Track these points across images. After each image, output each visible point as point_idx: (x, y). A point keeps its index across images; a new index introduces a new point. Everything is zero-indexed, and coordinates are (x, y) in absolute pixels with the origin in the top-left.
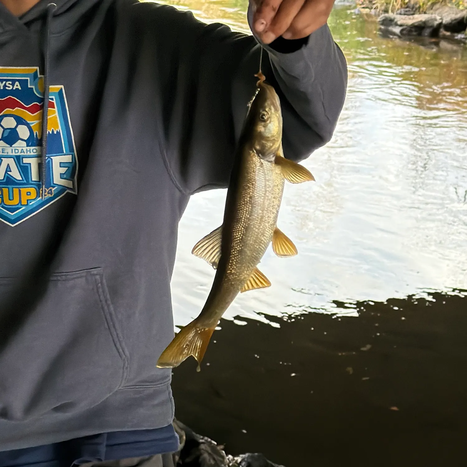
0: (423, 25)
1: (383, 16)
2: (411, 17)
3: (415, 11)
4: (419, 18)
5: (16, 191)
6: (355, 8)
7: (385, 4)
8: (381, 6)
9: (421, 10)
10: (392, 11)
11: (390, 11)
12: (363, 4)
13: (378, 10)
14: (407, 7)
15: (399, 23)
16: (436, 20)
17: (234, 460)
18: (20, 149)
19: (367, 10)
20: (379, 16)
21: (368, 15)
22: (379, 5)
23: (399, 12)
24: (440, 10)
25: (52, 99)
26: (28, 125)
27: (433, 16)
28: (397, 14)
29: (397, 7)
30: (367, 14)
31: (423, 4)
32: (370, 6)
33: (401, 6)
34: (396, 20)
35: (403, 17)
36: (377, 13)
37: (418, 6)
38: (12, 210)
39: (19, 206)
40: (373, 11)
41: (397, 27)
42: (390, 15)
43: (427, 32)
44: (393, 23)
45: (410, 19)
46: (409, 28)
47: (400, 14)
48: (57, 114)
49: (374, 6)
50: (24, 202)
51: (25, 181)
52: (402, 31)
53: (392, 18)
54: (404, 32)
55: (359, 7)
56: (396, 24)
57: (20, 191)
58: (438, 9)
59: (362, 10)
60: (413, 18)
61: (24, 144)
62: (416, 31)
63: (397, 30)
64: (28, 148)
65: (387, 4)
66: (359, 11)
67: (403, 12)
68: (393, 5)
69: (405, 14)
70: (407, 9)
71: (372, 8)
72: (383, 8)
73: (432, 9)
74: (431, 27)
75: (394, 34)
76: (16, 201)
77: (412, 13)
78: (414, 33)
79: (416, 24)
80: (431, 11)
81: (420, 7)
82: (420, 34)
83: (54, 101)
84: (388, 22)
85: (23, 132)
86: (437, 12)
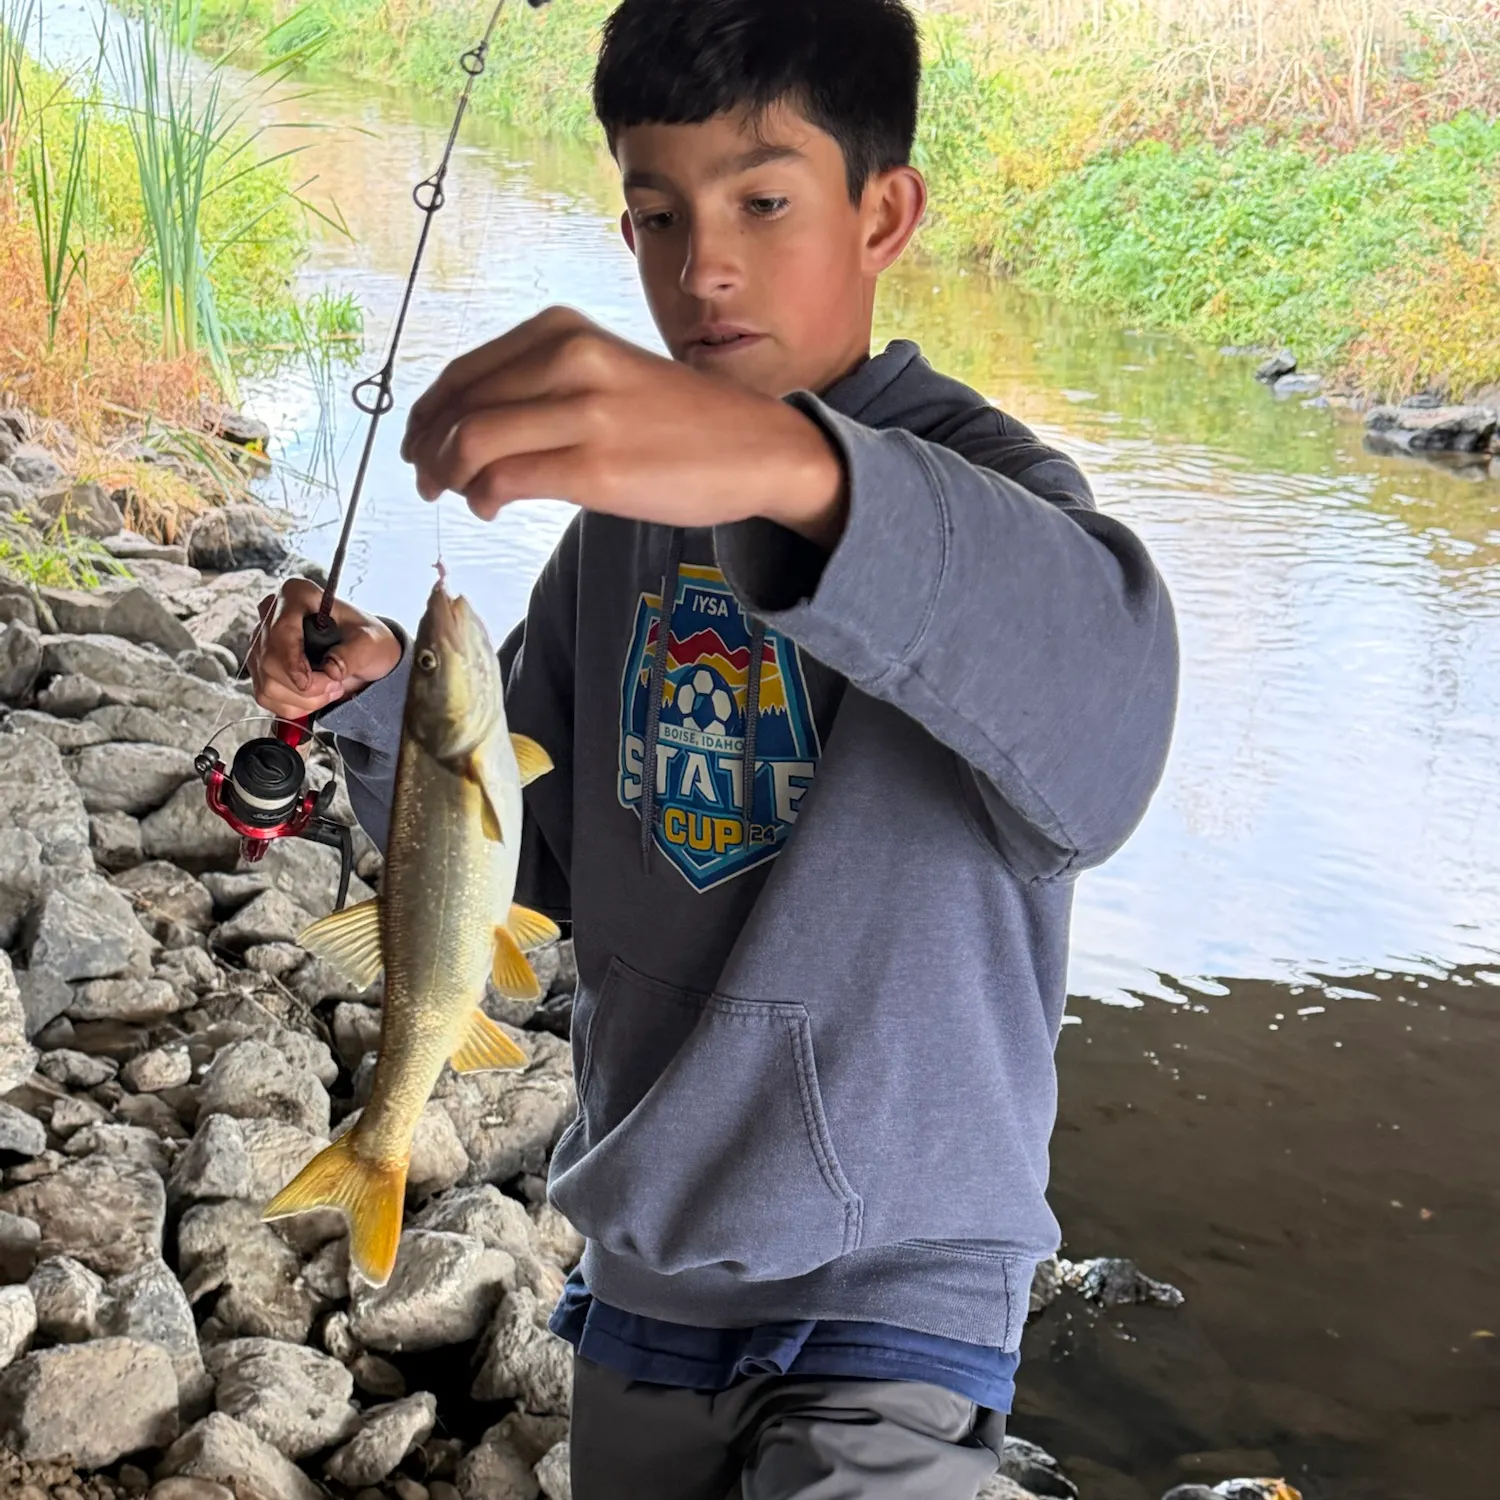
0: (1456, 428)
1: (1373, 413)
2: (1432, 412)
3: (1441, 400)
4: (1446, 416)
5: (706, 821)
6: (1317, 395)
7: (1379, 389)
8: (1371, 391)
9: (1453, 397)
10: (1394, 402)
11: (1388, 402)
12: (1333, 387)
13: (1364, 400)
14: (1425, 393)
15: (1407, 424)
16: (1483, 417)
17: (1072, 1270)
18: (715, 738)
19: (1342, 401)
20: (1365, 411)
21: (1344, 410)
22: (1365, 389)
23: (1407, 402)
24: (1492, 398)
25: (771, 643)
26: (728, 691)
27: (1478, 410)
28: (1403, 406)
29: (1402, 395)
30: (1340, 408)
31: (1458, 388)
32: (1347, 392)
33: (1412, 392)
34: (1400, 419)
35: (1416, 412)
36: (1362, 406)
37: (1446, 391)
38: (700, 860)
39: (712, 853)
40: (1353, 403)
41: (1403, 432)
42: (1388, 409)
43: (1464, 442)
44: (1395, 425)
45: (1430, 416)
46: (1426, 435)
47: (1411, 406)
48: (780, 674)
49: (1357, 392)
50: (720, 848)
51: (721, 806)
52: (1412, 442)
53: (1394, 415)
54: (1417, 443)
55: (1324, 393)
56: (1401, 427)
57: (713, 823)
58: (1489, 395)
59: (1331, 400)
60: (1437, 415)
61: (721, 729)
62: (1441, 440)
63: (1402, 439)
64: (729, 739)
65: (1383, 387)
66: (1325, 402)
67: (1415, 404)
68: (1396, 391)
69: (1419, 407)
70: (1425, 397)
71: (1351, 396)
72: (1375, 396)
73: (1475, 396)
74: (1474, 431)
75: (1396, 447)
76: (705, 844)
77: (1432, 404)
78: (1439, 445)
79: (1442, 427)
80: (1475, 401)
81: (1450, 393)
82: (1449, 446)
83: (775, 648)
84: (1385, 423)
85: (722, 706)
86: (1488, 401)
